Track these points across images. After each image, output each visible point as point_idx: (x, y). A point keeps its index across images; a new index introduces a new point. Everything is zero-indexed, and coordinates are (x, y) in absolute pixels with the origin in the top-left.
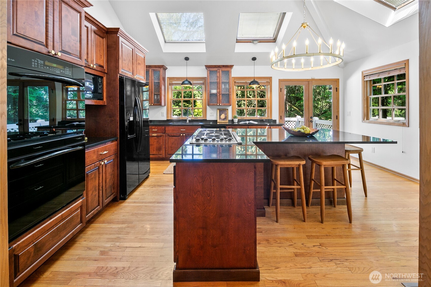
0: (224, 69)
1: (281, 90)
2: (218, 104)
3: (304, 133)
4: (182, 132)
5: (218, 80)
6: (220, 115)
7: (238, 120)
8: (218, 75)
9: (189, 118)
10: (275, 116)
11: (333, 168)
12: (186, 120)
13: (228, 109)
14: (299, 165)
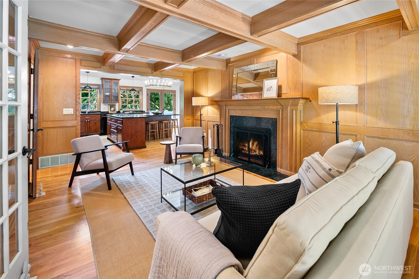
0: (114, 81)
1: (148, 95)
2: (111, 102)
3: (158, 113)
4: (87, 119)
5: (111, 87)
6: (110, 108)
7: (123, 111)
8: (111, 84)
9: (88, 110)
10: (145, 109)
11: (167, 123)
12: (86, 112)
13: (116, 105)
14: (156, 123)
